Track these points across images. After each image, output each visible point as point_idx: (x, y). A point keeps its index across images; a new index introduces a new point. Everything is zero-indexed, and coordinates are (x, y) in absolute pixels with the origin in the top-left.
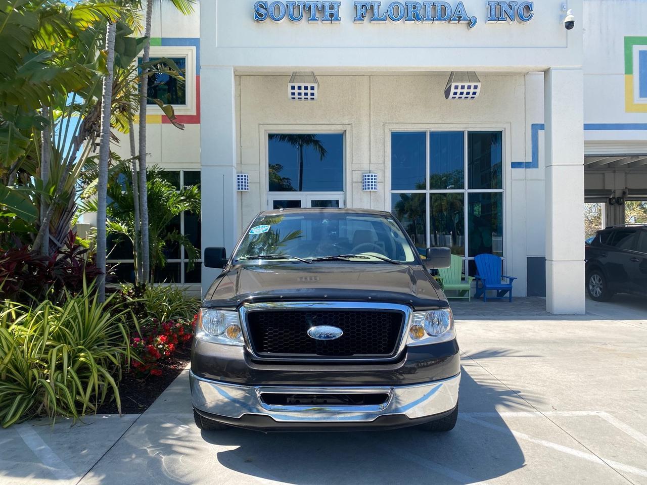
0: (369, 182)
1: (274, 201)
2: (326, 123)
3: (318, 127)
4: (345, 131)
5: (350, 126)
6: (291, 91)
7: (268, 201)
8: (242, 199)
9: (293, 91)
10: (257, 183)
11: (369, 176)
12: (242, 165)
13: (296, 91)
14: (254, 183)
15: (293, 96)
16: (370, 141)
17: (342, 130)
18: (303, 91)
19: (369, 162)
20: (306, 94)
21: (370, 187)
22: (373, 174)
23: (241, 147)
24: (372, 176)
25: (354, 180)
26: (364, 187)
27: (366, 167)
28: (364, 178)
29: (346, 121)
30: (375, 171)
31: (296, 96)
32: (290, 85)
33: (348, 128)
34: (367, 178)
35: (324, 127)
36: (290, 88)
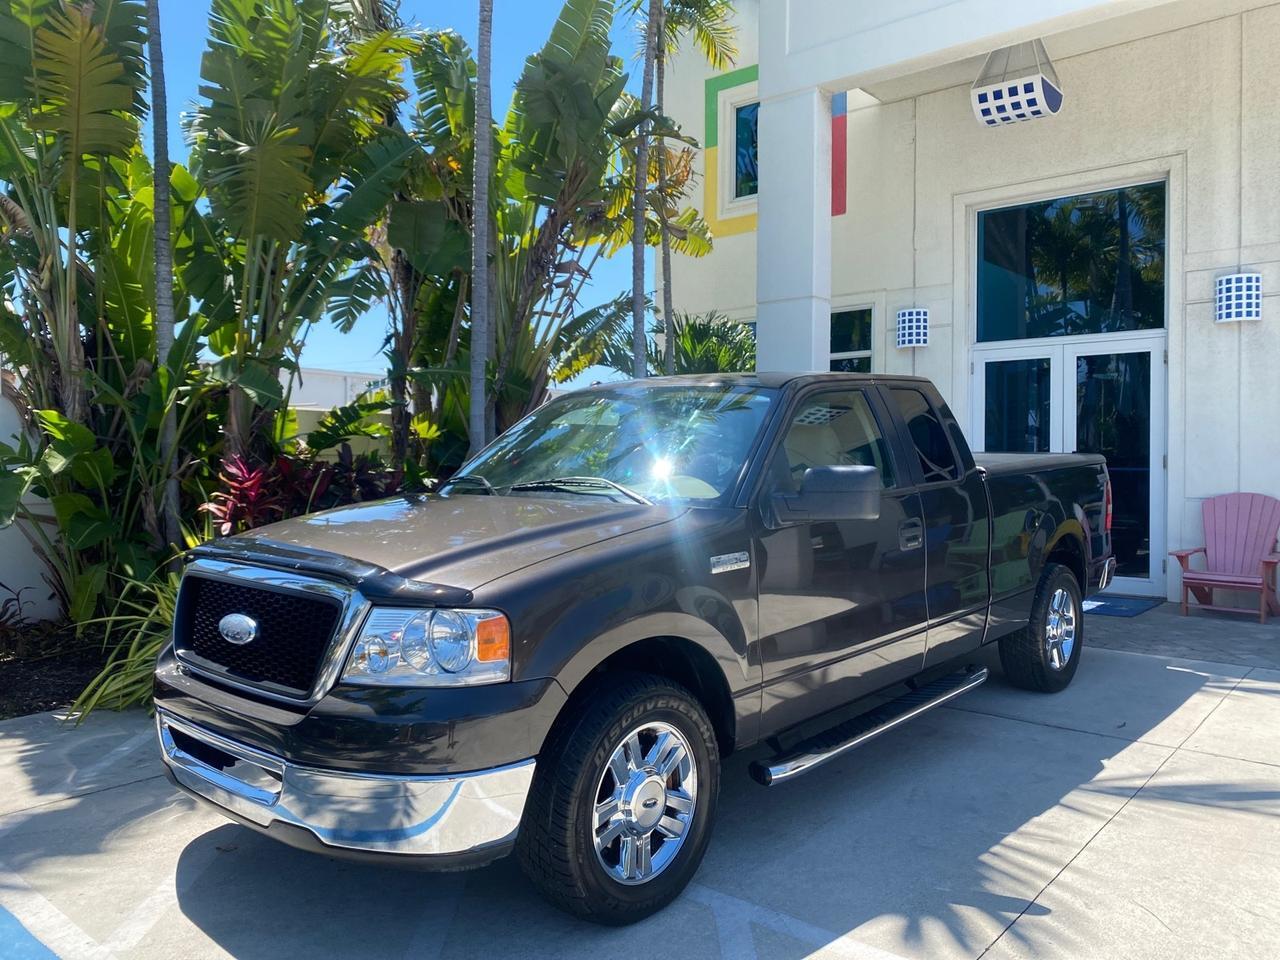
1: (986, 363)
2: (1113, 163)
3: (1092, 177)
4: (1168, 172)
5: (1179, 158)
6: (978, 107)
7: (972, 364)
8: (914, 365)
9: (984, 106)
10: (948, 325)
12: (917, 290)
13: (992, 104)
14: (942, 326)
15: (989, 118)
16: (1241, 188)
17: (1155, 173)
18: (1007, 101)
20: (1016, 106)
22: (1254, 276)
23: (915, 250)
24: (1249, 280)
25: (1191, 296)
27: (1227, 257)
29: (1170, 149)
30: (1254, 267)
31: (995, 115)
32: (975, 93)
33: (1176, 164)
35: (1106, 174)
36: (975, 100)
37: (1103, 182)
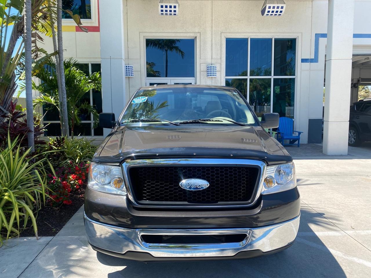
0: (211, 71)
1: (150, 83)
2: (183, 32)
3: (178, 35)
4: (196, 37)
5: (199, 34)
6: (160, 9)
7: (146, 83)
8: (129, 82)
9: (162, 9)
10: (139, 71)
11: (211, 67)
12: (129, 59)
13: (164, 9)
14: (137, 71)
15: (162, 13)
16: (212, 44)
17: (193, 37)
18: (168, 9)
19: (211, 58)
20: (171, 11)
21: (212, 74)
22: (214, 66)
23: (128, 47)
24: (213, 67)
25: (202, 70)
26: (208, 74)
27: (209, 61)
28: (208, 68)
29: (197, 31)
30: (215, 64)
31: (164, 12)
32: (160, 4)
33: (198, 35)
34: (210, 68)
35: (182, 35)
36: (160, 6)
37: (181, 36)
